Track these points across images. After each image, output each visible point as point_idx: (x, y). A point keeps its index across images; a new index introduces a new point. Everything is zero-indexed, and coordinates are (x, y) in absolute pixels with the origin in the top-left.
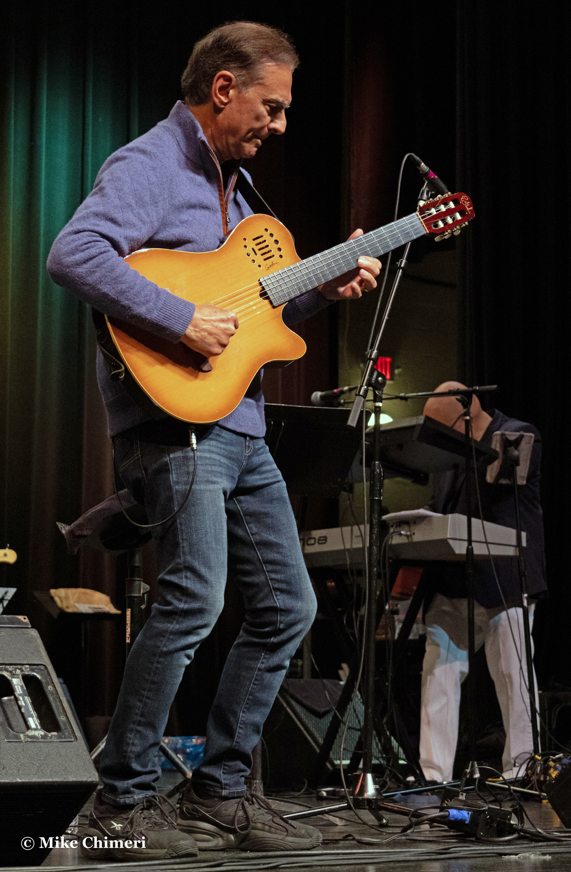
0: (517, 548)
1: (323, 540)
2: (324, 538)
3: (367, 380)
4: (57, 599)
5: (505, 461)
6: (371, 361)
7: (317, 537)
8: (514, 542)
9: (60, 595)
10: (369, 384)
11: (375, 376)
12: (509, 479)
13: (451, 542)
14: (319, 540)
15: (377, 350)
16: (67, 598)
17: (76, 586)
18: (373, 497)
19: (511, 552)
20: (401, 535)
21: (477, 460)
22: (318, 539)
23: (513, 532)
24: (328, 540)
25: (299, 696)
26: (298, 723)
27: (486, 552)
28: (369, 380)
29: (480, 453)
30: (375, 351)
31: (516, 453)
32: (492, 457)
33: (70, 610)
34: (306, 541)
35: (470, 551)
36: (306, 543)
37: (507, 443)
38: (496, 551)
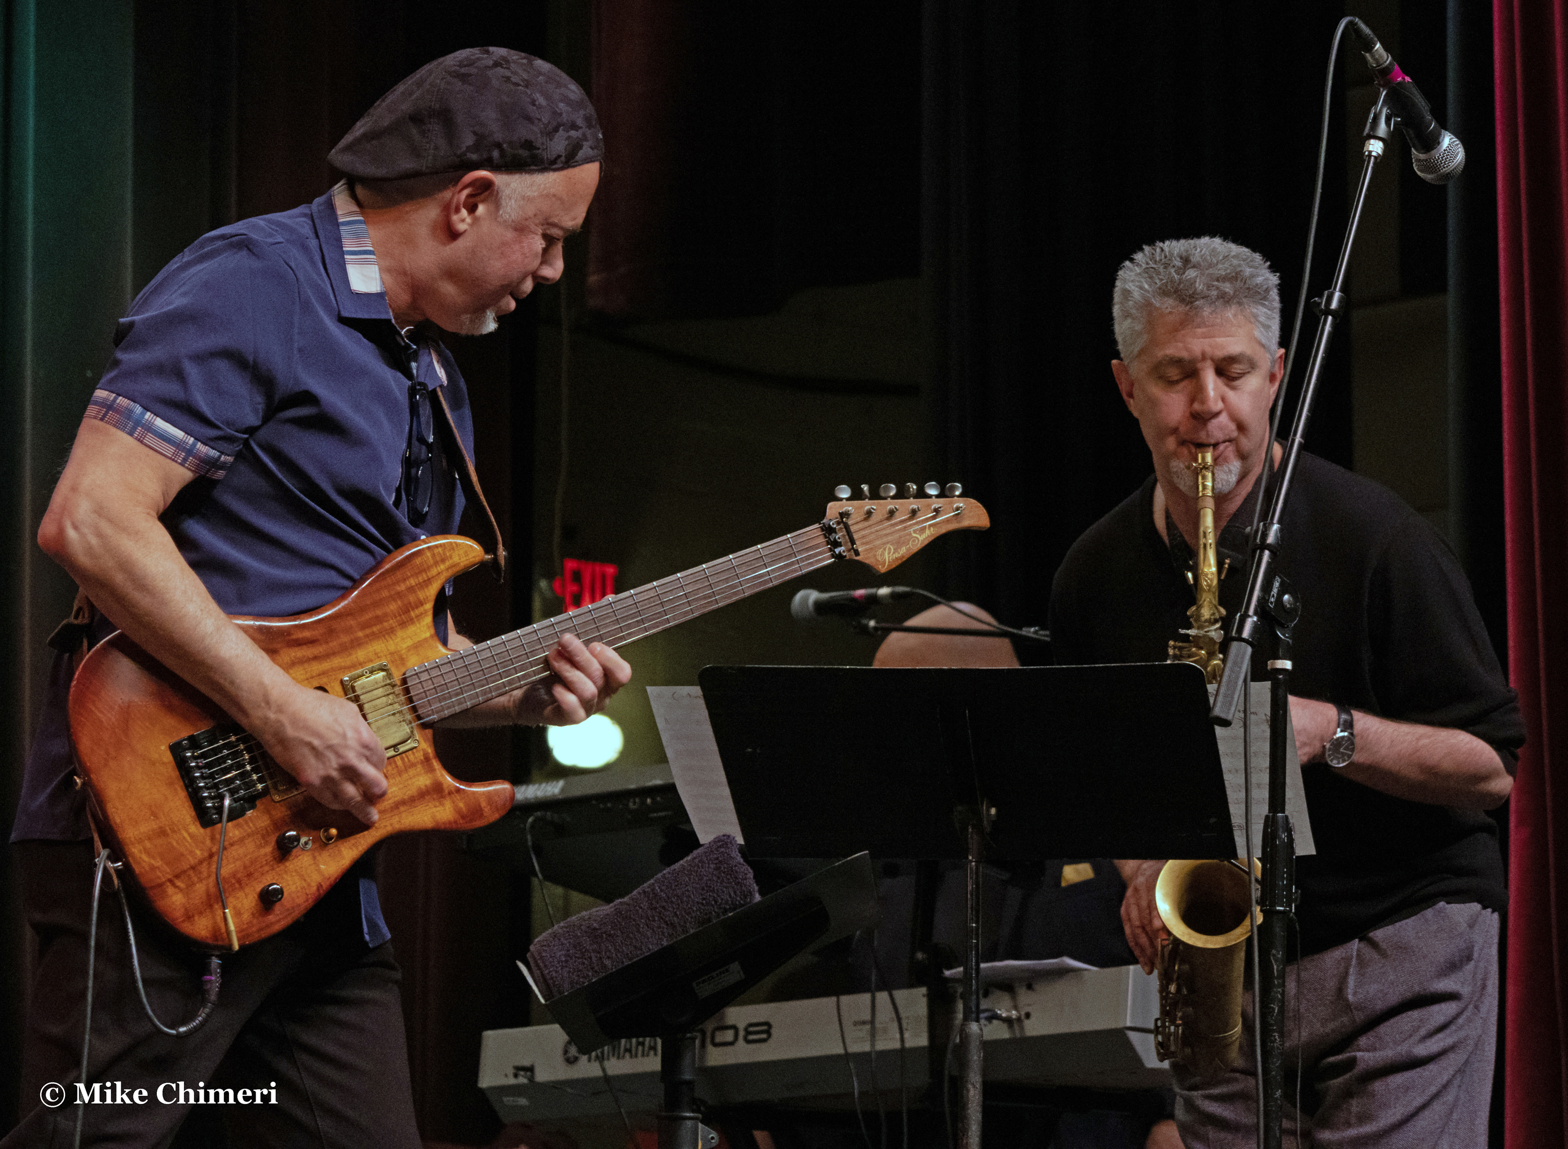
1: (764, 1031)
2: (765, 1028)
3: (1259, 600)
6: (1267, 553)
7: (741, 1026)
10: (1262, 610)
11: (1275, 591)
13: (1133, 1036)
14: (748, 1033)
15: (1279, 522)
18: (1273, 905)
20: (996, 1017)
22: (746, 1029)
24: (774, 1031)
28: (1263, 602)
30: (1276, 527)
34: (709, 1034)
36: (708, 1040)
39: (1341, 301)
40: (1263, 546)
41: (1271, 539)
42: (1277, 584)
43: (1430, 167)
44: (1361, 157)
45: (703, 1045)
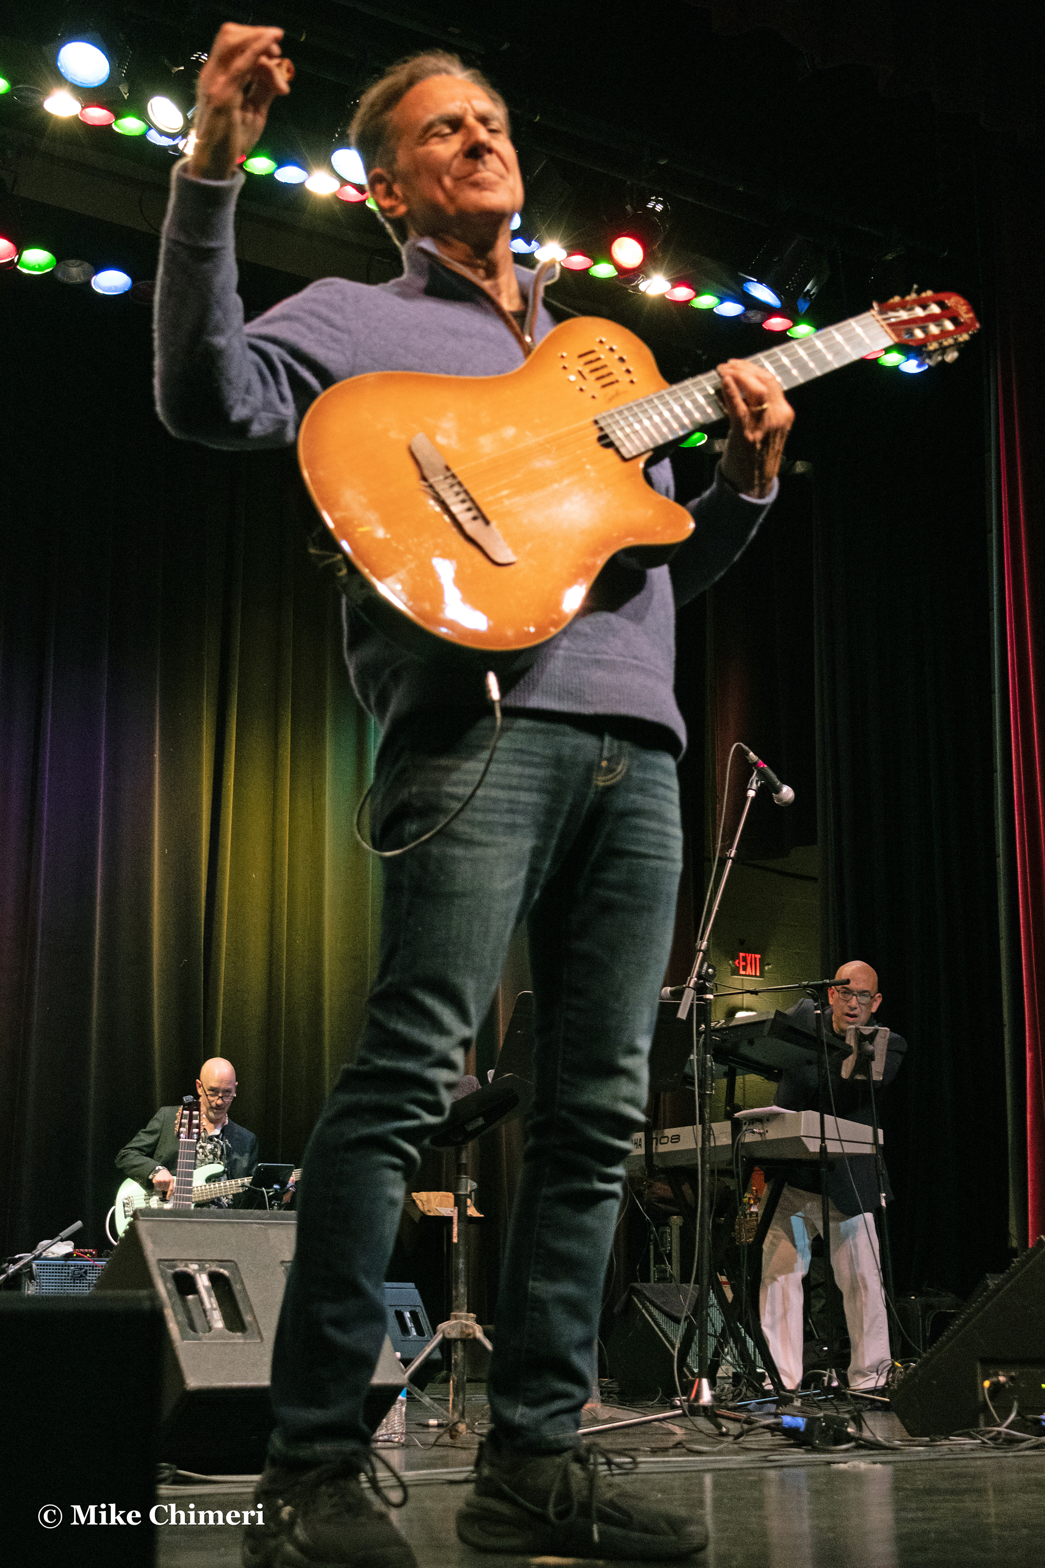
0: (874, 1146)
1: (676, 1139)
2: (678, 1137)
3: (697, 972)
4: (418, 1202)
5: (859, 1056)
6: (701, 953)
7: (670, 1137)
8: (871, 1141)
9: (421, 1198)
10: (699, 976)
11: (705, 968)
12: (866, 1075)
13: (803, 1138)
14: (672, 1139)
15: (707, 941)
16: (428, 1201)
17: (438, 1189)
18: (705, 1091)
19: (868, 1150)
20: (753, 1132)
21: (829, 1055)
23: (869, 1129)
24: (681, 1139)
25: (658, 1303)
26: (656, 1329)
27: (841, 1151)
28: (699, 973)
29: (831, 1047)
30: (705, 943)
31: (871, 1047)
32: (847, 1052)
33: (431, 1214)
34: (660, 1140)
35: (823, 1149)
36: (660, 1142)
37: (862, 1038)
38: (850, 1149)
39: (736, 854)
40: (700, 950)
41: (702, 948)
42: (706, 965)
43: (780, 800)
44: (746, 798)
45: (657, 1144)
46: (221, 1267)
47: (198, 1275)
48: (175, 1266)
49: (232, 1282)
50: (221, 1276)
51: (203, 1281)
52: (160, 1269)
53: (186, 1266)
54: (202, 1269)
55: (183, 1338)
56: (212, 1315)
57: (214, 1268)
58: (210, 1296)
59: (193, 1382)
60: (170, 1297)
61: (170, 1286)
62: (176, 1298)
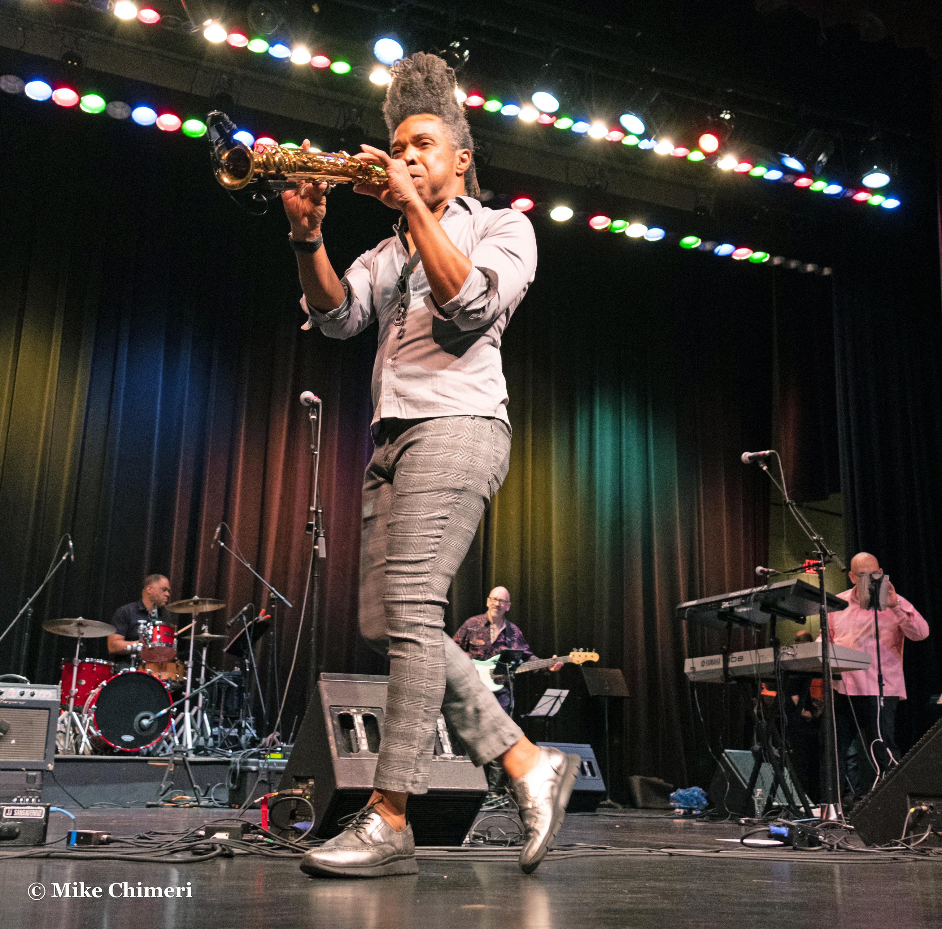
2: (742, 657)
7: (737, 658)
24: (744, 659)
34: (731, 659)
45: (730, 662)
46: (372, 711)
47: (355, 716)
48: (342, 710)
49: (378, 720)
50: (372, 716)
51: (358, 720)
52: (330, 711)
53: (349, 710)
54: (359, 712)
55: (339, 756)
56: (361, 742)
57: (367, 712)
58: (361, 729)
59: (342, 783)
60: (334, 729)
61: (335, 722)
62: (338, 731)
